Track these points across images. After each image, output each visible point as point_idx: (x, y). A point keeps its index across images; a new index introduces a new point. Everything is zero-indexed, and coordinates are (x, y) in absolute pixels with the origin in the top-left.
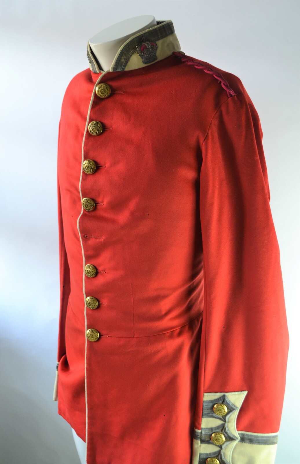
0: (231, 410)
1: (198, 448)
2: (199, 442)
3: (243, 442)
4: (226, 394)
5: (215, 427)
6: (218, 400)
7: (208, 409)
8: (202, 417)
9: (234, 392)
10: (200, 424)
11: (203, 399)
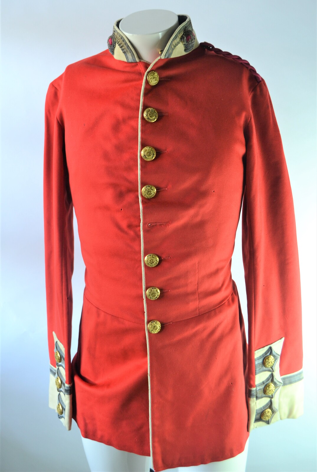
0: (276, 359)
1: (254, 405)
2: (255, 399)
3: (285, 385)
4: (271, 345)
5: (265, 380)
6: (266, 353)
7: (259, 365)
8: (255, 375)
9: (276, 341)
10: (254, 382)
11: (254, 357)
